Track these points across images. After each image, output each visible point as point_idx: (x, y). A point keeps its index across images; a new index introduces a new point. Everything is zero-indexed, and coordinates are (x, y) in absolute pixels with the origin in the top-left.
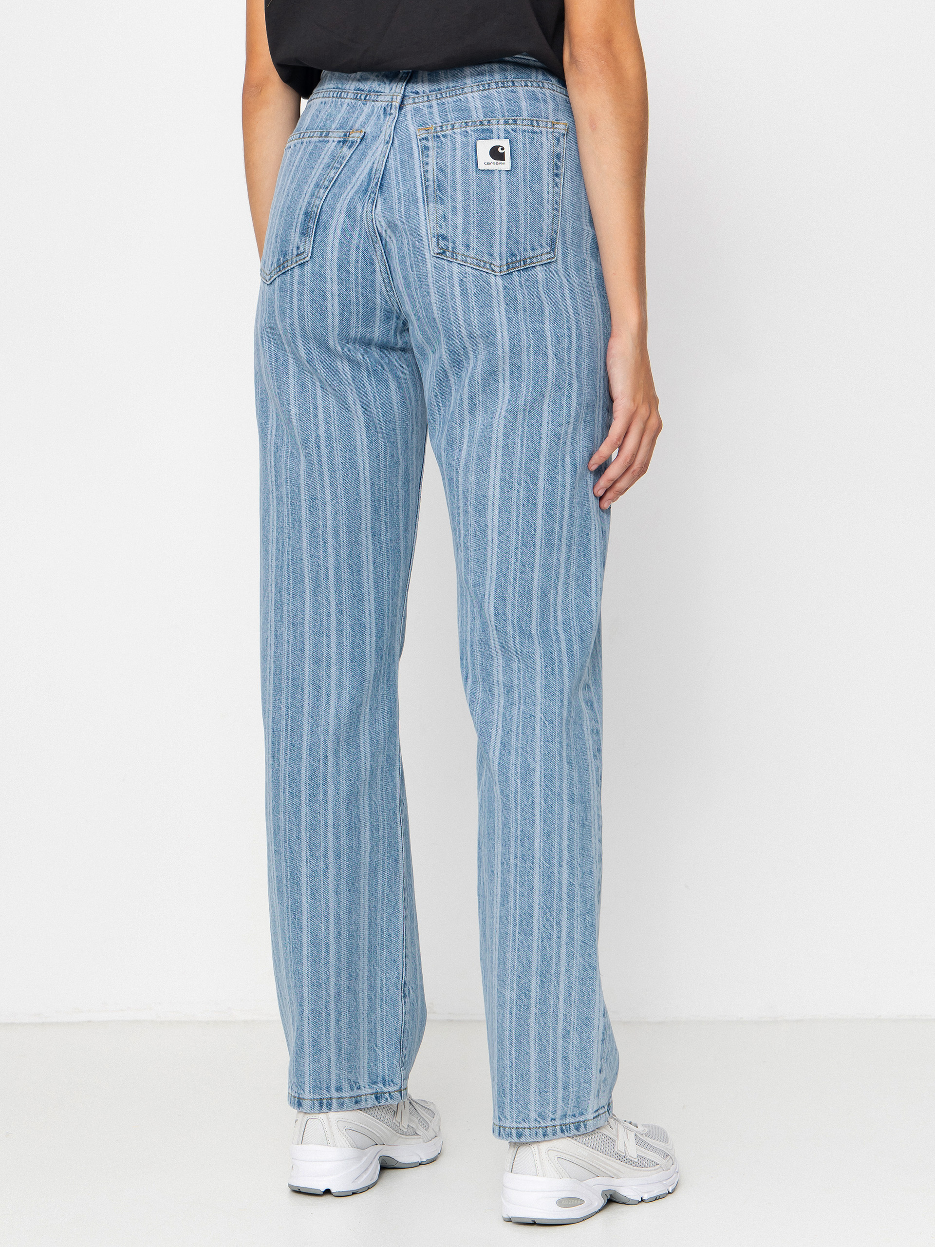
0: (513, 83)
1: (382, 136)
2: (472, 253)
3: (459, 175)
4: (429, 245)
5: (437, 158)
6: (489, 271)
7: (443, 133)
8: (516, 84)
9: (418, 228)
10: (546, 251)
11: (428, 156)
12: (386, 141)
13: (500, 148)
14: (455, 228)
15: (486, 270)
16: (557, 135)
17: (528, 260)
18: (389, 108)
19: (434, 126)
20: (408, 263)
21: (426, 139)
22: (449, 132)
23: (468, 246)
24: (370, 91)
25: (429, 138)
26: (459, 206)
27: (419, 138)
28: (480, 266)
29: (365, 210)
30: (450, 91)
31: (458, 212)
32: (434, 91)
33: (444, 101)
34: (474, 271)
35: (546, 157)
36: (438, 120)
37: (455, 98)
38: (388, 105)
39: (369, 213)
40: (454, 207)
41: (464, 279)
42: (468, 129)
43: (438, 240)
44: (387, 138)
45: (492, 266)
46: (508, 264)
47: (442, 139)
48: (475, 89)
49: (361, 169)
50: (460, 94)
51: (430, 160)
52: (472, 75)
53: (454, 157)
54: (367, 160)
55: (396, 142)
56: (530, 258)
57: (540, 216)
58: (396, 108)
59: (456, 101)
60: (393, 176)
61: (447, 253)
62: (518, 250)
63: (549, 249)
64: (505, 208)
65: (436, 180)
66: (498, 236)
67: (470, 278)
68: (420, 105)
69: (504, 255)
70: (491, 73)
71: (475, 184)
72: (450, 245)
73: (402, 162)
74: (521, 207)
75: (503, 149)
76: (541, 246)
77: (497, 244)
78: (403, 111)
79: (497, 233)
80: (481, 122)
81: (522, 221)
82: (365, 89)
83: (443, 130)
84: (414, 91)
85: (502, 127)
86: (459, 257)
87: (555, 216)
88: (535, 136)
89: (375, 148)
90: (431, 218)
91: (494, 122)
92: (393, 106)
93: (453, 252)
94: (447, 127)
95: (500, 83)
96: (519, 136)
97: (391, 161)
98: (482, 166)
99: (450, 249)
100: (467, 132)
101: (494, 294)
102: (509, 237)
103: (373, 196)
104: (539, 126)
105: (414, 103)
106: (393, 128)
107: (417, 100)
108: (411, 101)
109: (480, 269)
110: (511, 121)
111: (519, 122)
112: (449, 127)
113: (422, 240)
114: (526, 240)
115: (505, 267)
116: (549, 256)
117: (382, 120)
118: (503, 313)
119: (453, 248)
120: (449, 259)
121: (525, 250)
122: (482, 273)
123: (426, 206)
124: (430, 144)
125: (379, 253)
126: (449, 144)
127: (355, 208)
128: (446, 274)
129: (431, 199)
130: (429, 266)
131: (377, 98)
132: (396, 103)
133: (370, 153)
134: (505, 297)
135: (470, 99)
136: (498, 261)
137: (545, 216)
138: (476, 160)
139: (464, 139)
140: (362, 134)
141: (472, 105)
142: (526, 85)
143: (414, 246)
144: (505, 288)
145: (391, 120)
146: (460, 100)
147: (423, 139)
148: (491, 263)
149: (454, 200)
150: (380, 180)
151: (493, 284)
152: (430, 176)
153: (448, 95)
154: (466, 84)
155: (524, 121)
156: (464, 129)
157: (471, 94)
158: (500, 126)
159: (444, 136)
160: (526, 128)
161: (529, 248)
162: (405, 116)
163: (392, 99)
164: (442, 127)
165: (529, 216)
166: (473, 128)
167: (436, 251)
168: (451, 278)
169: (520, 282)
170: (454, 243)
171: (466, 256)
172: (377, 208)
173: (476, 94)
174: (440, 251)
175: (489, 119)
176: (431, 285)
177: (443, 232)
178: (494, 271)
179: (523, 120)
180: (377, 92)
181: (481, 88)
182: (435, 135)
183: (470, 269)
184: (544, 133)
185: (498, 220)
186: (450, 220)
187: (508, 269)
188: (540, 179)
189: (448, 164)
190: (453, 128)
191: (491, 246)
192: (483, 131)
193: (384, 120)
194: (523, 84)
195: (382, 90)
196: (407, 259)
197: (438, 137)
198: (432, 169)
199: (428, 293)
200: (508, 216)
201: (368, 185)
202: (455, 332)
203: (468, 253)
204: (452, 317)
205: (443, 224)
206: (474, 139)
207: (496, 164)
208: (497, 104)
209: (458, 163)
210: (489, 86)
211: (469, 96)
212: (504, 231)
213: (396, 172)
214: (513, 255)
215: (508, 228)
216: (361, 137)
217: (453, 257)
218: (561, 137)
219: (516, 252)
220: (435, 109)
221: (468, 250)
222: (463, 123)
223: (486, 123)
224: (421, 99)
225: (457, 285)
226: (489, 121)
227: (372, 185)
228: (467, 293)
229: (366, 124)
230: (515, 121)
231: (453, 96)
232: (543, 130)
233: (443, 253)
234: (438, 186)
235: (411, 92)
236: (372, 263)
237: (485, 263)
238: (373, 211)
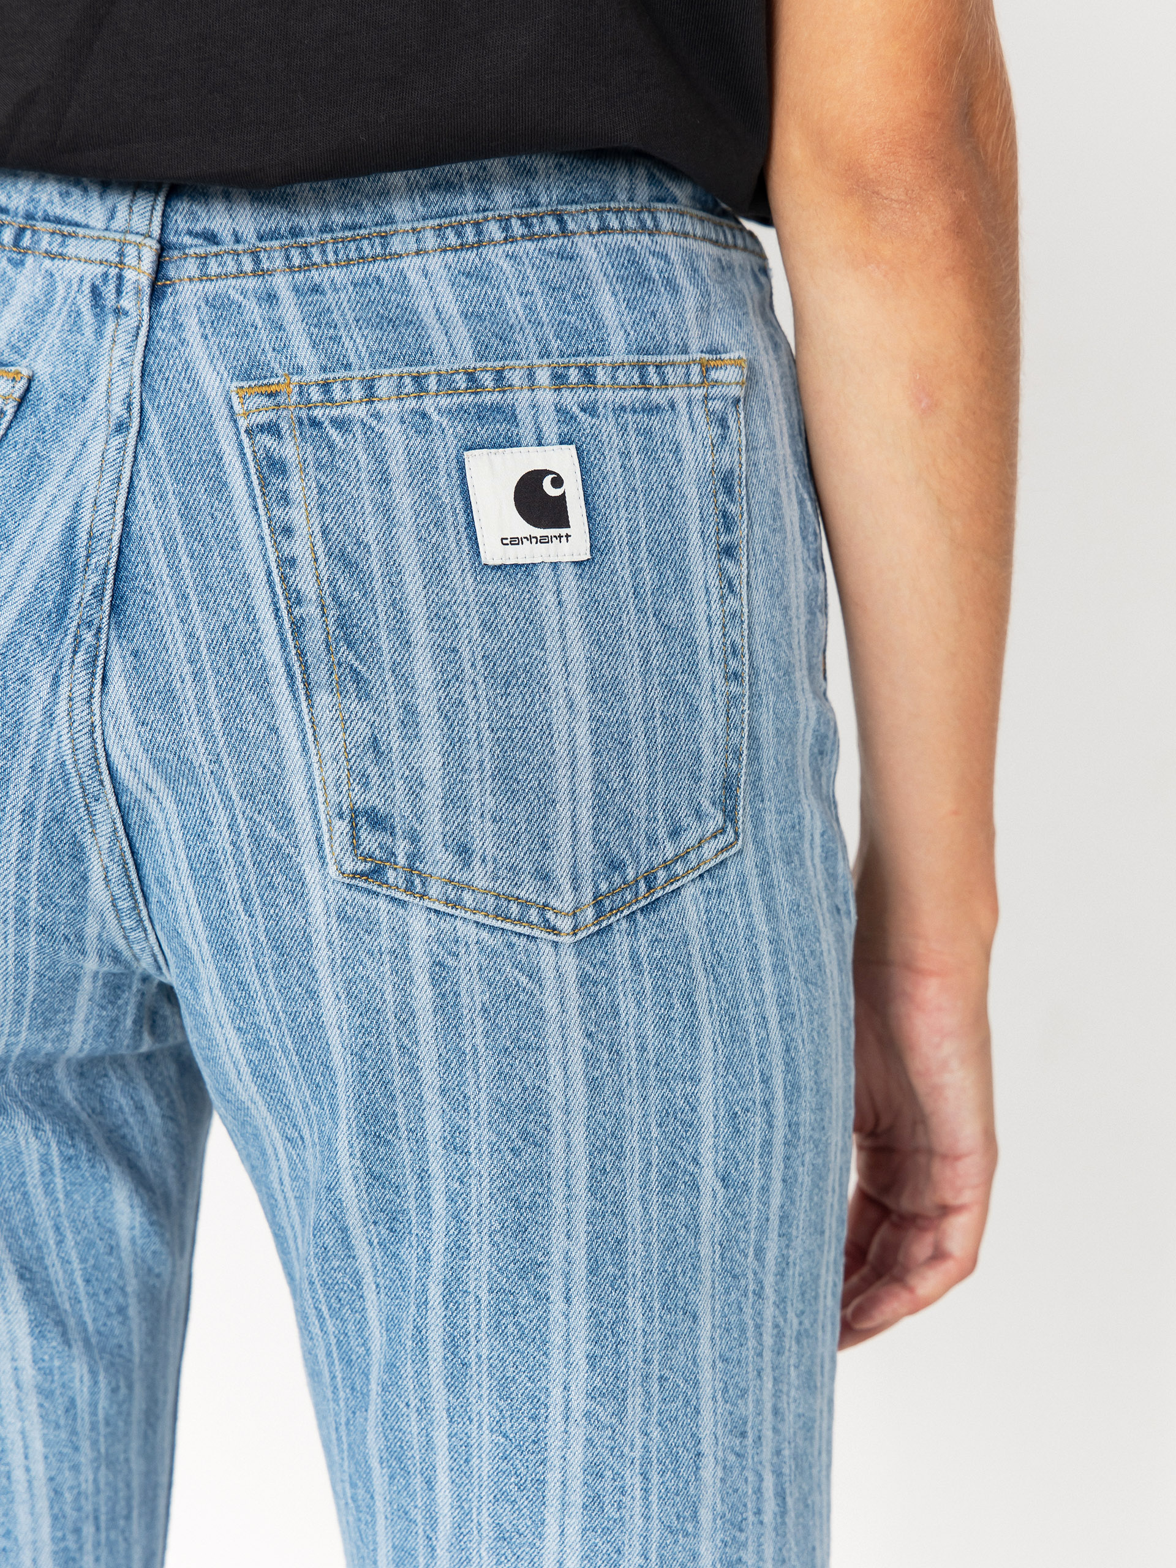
0: (561, 221)
1: (97, 397)
2: (480, 876)
3: (413, 584)
4: (318, 839)
5: (322, 508)
6: (536, 933)
7: (336, 412)
8: (571, 226)
9: (276, 778)
10: (711, 826)
11: (285, 499)
12: (113, 421)
13: (550, 477)
14: (416, 786)
15: (526, 931)
16: (717, 405)
17: (662, 875)
18: (112, 286)
19: (296, 378)
20: (233, 886)
21: (272, 429)
22: (358, 411)
23: (463, 852)
24: (30, 216)
25: (284, 426)
26: (427, 705)
27: (243, 423)
28: (506, 918)
29: (64, 691)
30: (335, 241)
31: (425, 731)
32: (274, 235)
33: (317, 279)
34: (485, 934)
35: (692, 492)
36: (306, 356)
37: (359, 272)
38: (105, 275)
39: (80, 706)
40: (409, 710)
41: (450, 961)
42: (429, 404)
43: (354, 826)
44: (118, 409)
45: (550, 915)
46: (597, 903)
47: (333, 433)
48: (430, 240)
49: (33, 522)
50: (374, 259)
51: (297, 516)
52: (412, 189)
53: (386, 510)
54: (50, 489)
55: (153, 424)
56: (666, 865)
57: (693, 712)
58: (138, 292)
59: (365, 284)
60: (160, 565)
61: (391, 875)
62: (629, 846)
63: (720, 817)
64: (583, 703)
65: (329, 600)
66: (564, 810)
67: (471, 959)
68: (231, 288)
69: (586, 872)
70: (482, 185)
71: (476, 622)
72: (402, 849)
73: (187, 513)
74: (634, 688)
75: (558, 482)
76: (699, 815)
77: (564, 838)
78: (166, 306)
79: (563, 796)
80: (471, 376)
81: (639, 742)
82: (12, 206)
83: (332, 401)
84: (199, 227)
85: (547, 397)
86: (434, 890)
87: (732, 700)
88: (655, 422)
89: (74, 445)
90: (327, 748)
91: (516, 378)
92: (128, 287)
93: (411, 868)
94: (347, 390)
95: (515, 223)
96: (608, 427)
97: (145, 502)
98: (492, 553)
99: (401, 860)
100: (424, 415)
101: (551, 1005)
102: (600, 808)
103: (88, 637)
104: (664, 384)
105: (204, 277)
106: (137, 371)
107: (213, 267)
108: (191, 267)
109: (508, 926)
110: (574, 375)
111: (601, 376)
112: (357, 392)
113: (290, 821)
114: (652, 809)
115: (590, 913)
116: (721, 841)
117: (89, 331)
118: (577, 1066)
119: (412, 857)
120: (398, 895)
121: (652, 841)
122: (514, 939)
123: (304, 704)
124: (289, 450)
125: (104, 829)
126: (363, 458)
127: (24, 679)
128: (385, 941)
129: (320, 674)
130: (317, 908)
131: (63, 244)
132: (139, 274)
133: (60, 460)
134: (583, 1011)
135: (414, 278)
136: (569, 896)
137: (705, 706)
138: (471, 524)
139: (417, 441)
140: (21, 385)
141: (424, 303)
142: (604, 229)
143: (257, 840)
144: (584, 980)
145: (124, 338)
146: (378, 280)
147: (262, 428)
148: (546, 905)
149: (406, 683)
150: (110, 577)
151: (549, 974)
152: (306, 583)
153: (331, 257)
154: (390, 220)
155: (620, 374)
156: (411, 404)
157: (417, 260)
158: (539, 394)
159: (341, 424)
160: (627, 397)
161: (662, 833)
162: (177, 326)
163: (121, 254)
164: (326, 386)
165: (658, 721)
166: (444, 402)
167: (349, 866)
168: (401, 954)
169: (634, 956)
170: (414, 838)
171: (461, 887)
172: (111, 688)
173: (435, 263)
174: (361, 867)
175: (498, 364)
176: (323, 973)
177: (373, 799)
178: (554, 929)
179: (615, 367)
180: (58, 221)
181: (452, 239)
182: (304, 414)
183: (472, 929)
184: (682, 406)
185: (561, 750)
186: (395, 755)
187: (599, 915)
188: (683, 579)
189: (370, 538)
190: (370, 397)
191: (546, 847)
192: (482, 414)
193: (99, 333)
194: (595, 226)
195: (77, 216)
196: (229, 873)
197: (315, 423)
198: (309, 556)
199: (312, 994)
200: (594, 732)
201: (66, 591)
202: (401, 1121)
203: (466, 876)
204: (397, 1079)
205: (373, 771)
206: (452, 442)
207: (544, 540)
208: (515, 304)
209: (406, 537)
210: (479, 233)
211: (411, 266)
212: (585, 787)
213: (171, 551)
214: (615, 865)
215: (599, 777)
216: (17, 394)
217: (409, 889)
218: (730, 409)
219: (625, 855)
220: (290, 310)
221: (467, 864)
222: (408, 381)
223: (488, 380)
224: (231, 266)
225: (422, 978)
226: (499, 375)
227: (83, 593)
228: (456, 1005)
229: (28, 342)
230: (588, 374)
231: (349, 262)
232: (679, 395)
233: (376, 873)
234: (341, 623)
235: (190, 233)
236: (78, 855)
237: (525, 904)
238: (96, 701)
